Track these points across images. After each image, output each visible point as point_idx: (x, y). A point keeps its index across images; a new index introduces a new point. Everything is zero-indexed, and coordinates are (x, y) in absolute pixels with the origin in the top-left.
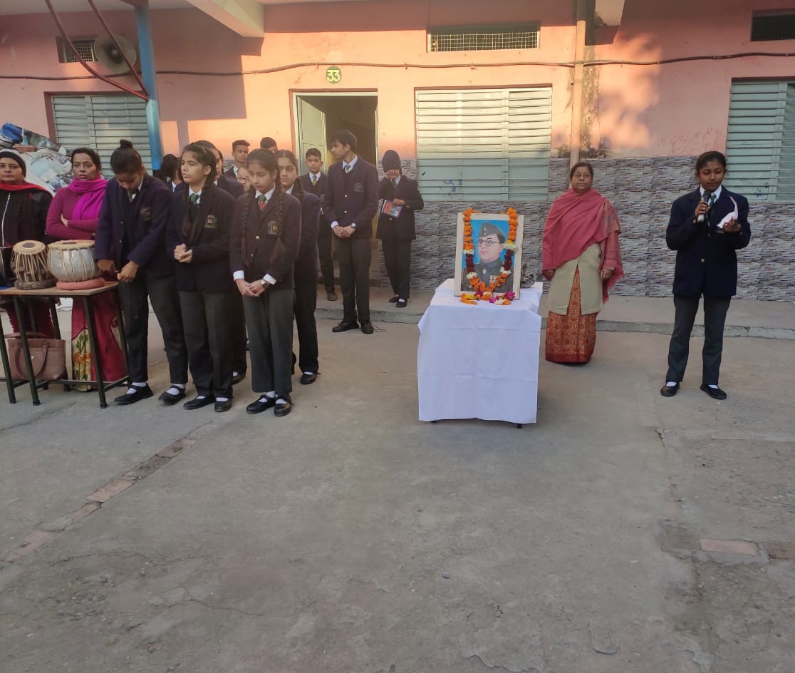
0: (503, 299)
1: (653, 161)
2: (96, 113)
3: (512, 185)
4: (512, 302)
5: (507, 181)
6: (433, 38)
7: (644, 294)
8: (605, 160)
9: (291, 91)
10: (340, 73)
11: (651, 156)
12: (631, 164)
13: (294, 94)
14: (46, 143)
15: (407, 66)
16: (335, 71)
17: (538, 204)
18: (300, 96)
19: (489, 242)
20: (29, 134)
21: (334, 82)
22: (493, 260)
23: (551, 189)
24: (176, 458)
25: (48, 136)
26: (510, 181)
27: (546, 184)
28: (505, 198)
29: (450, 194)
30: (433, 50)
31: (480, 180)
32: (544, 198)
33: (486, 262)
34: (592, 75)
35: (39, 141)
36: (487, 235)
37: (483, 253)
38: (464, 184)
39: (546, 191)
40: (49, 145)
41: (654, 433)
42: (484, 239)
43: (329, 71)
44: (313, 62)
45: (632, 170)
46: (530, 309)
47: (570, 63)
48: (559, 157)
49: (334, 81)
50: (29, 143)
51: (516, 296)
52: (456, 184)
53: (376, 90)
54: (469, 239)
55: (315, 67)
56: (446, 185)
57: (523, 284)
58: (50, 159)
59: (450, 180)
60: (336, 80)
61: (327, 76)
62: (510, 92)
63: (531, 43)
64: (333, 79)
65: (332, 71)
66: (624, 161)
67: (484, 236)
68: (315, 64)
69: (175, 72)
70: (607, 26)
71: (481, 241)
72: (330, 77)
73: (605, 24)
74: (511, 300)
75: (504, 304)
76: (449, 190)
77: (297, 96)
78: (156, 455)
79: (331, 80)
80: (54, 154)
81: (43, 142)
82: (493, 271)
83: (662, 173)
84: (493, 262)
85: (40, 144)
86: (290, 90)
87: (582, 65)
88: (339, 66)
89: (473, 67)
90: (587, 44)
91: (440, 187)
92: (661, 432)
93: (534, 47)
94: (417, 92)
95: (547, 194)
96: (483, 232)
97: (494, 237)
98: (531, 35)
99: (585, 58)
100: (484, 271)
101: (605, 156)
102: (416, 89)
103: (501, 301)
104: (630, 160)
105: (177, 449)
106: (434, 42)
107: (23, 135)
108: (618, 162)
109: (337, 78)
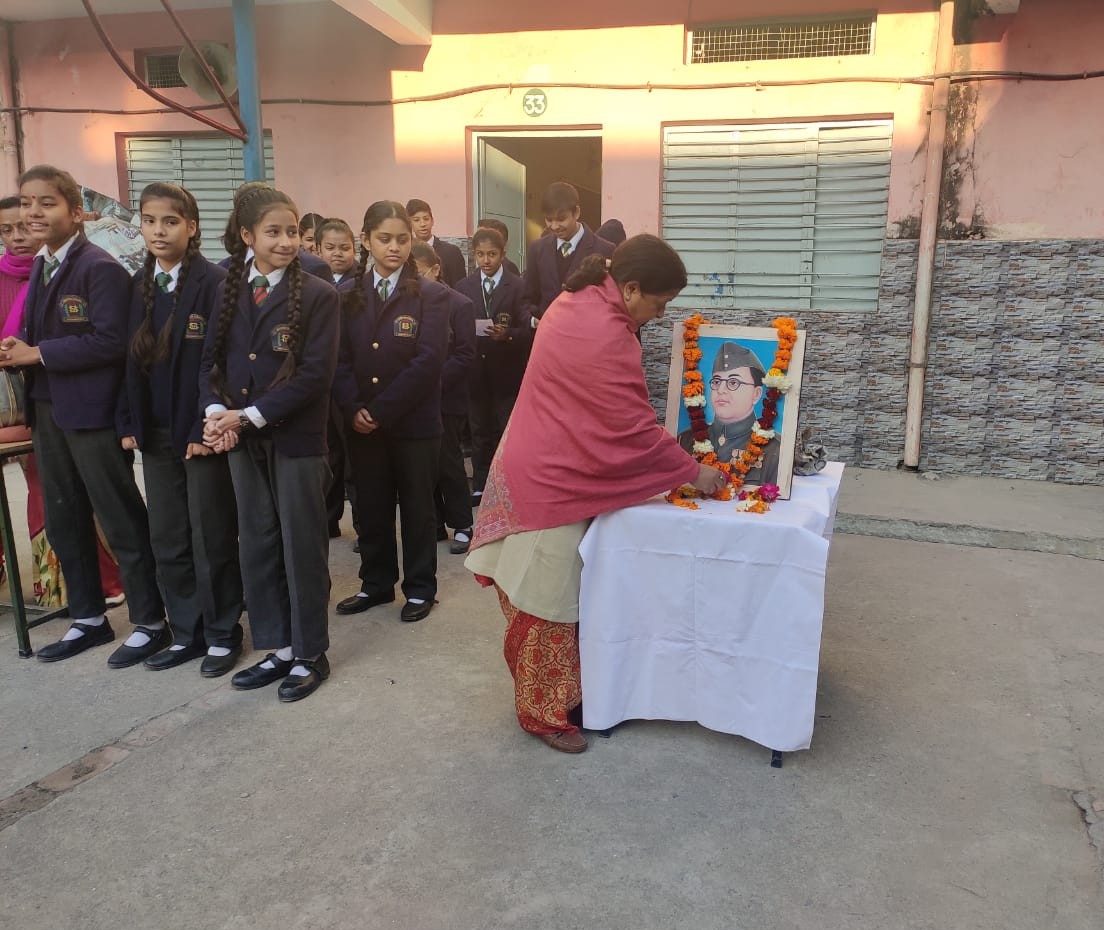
0: (754, 498)
1: (1069, 245)
2: (186, 165)
3: (817, 284)
4: (772, 506)
5: (809, 278)
6: (695, 41)
7: (1044, 477)
8: (982, 242)
9: (470, 129)
10: (545, 101)
11: (1066, 238)
12: (1029, 250)
13: (475, 135)
14: (114, 208)
15: (650, 88)
16: (537, 97)
17: (861, 317)
18: (482, 138)
19: (733, 381)
20: (91, 195)
21: (535, 115)
22: (741, 419)
23: (884, 291)
24: (68, 795)
25: (118, 199)
26: (814, 277)
27: (875, 283)
28: (804, 305)
29: (713, 297)
30: (695, 61)
31: (765, 275)
32: (873, 307)
33: (725, 421)
34: (965, 98)
35: (104, 206)
36: (729, 369)
37: (721, 403)
38: (737, 280)
39: (874, 295)
40: (118, 211)
41: (1069, 807)
42: (724, 375)
43: (527, 97)
44: (506, 83)
45: (1031, 261)
46: (806, 526)
47: (926, 77)
48: (901, 238)
49: (535, 113)
50: (92, 209)
51: (783, 492)
52: (725, 280)
53: (599, 127)
54: (693, 375)
55: (508, 90)
56: (707, 282)
57: (799, 468)
58: (112, 232)
59: (715, 275)
60: (538, 111)
61: (524, 104)
62: (821, 129)
63: (859, 46)
64: (534, 109)
65: (532, 97)
66: (1017, 245)
67: (724, 369)
68: (506, 86)
69: (297, 101)
70: (994, 14)
71: (717, 380)
72: (530, 107)
73: (990, 11)
74: (772, 500)
75: (752, 510)
76: (713, 291)
77: (478, 138)
78: (35, 785)
79: (530, 112)
80: (120, 224)
81: (111, 207)
82: (738, 441)
83: (1086, 268)
84: (740, 423)
85: (107, 210)
86: (467, 128)
87: (947, 80)
88: (544, 89)
89: (760, 87)
90: (957, 42)
91: (697, 285)
92: (1084, 804)
93: (865, 52)
94: (667, 130)
95: (877, 301)
96: (723, 361)
97: (744, 374)
98: (861, 32)
99: (953, 67)
100: (722, 440)
101: (983, 237)
102: (665, 124)
103: (750, 503)
104: (1027, 244)
105: (81, 771)
106: (696, 48)
107: (83, 196)
108: (1006, 247)
109: (539, 107)
